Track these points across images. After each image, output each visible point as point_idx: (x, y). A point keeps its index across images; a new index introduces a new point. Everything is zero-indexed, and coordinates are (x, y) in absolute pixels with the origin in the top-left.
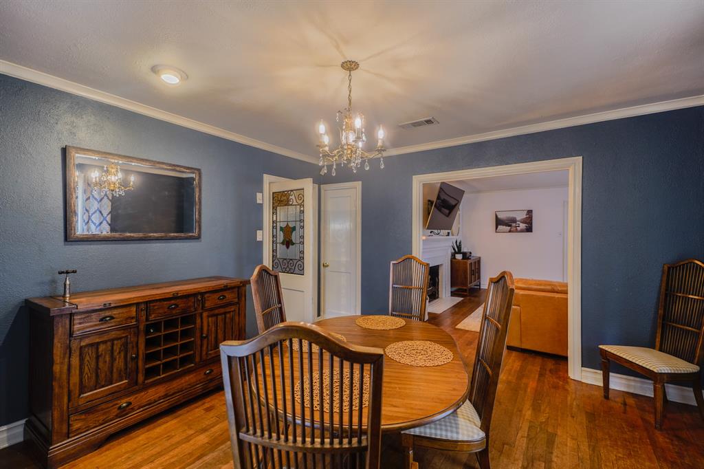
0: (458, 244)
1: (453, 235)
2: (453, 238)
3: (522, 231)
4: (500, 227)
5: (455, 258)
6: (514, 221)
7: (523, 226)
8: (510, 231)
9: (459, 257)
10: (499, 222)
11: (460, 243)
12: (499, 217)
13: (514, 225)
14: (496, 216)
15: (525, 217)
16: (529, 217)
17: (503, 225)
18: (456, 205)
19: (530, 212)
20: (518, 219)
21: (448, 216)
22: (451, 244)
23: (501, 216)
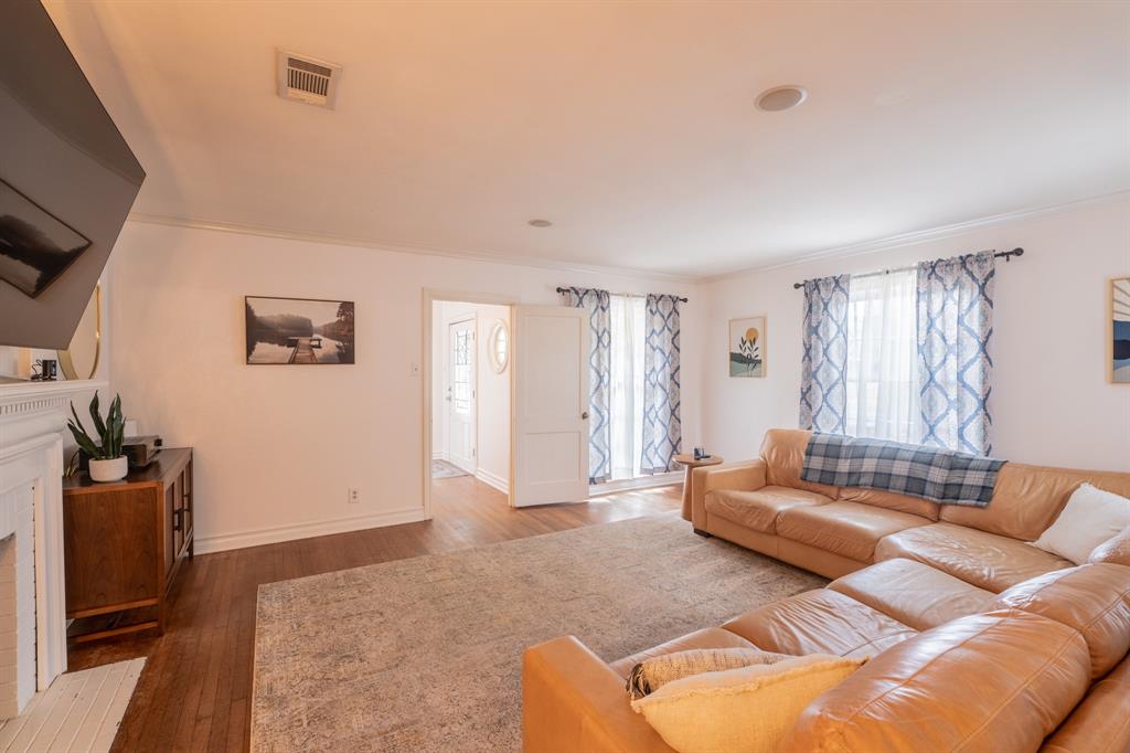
0: (104, 413)
1: (70, 375)
2: (71, 394)
3: (327, 361)
4: (262, 348)
5: (87, 480)
6: (304, 328)
7: (329, 346)
8: (293, 361)
9: (111, 470)
10: (257, 331)
11: (116, 407)
12: (258, 313)
13: (304, 341)
14: (249, 311)
15: (336, 319)
16: (346, 321)
17: (272, 342)
18: (75, 254)
19: (347, 308)
20: (317, 324)
21: (34, 295)
22: (63, 418)
23: (263, 311)
